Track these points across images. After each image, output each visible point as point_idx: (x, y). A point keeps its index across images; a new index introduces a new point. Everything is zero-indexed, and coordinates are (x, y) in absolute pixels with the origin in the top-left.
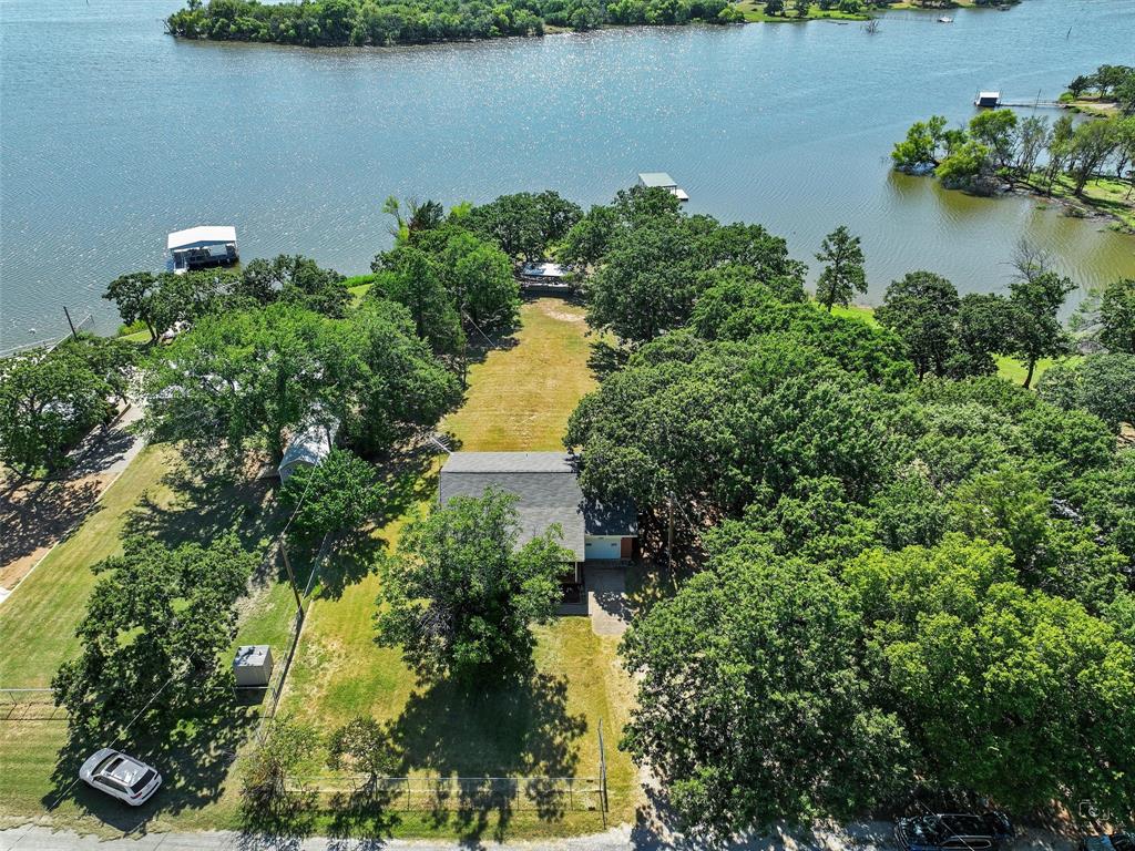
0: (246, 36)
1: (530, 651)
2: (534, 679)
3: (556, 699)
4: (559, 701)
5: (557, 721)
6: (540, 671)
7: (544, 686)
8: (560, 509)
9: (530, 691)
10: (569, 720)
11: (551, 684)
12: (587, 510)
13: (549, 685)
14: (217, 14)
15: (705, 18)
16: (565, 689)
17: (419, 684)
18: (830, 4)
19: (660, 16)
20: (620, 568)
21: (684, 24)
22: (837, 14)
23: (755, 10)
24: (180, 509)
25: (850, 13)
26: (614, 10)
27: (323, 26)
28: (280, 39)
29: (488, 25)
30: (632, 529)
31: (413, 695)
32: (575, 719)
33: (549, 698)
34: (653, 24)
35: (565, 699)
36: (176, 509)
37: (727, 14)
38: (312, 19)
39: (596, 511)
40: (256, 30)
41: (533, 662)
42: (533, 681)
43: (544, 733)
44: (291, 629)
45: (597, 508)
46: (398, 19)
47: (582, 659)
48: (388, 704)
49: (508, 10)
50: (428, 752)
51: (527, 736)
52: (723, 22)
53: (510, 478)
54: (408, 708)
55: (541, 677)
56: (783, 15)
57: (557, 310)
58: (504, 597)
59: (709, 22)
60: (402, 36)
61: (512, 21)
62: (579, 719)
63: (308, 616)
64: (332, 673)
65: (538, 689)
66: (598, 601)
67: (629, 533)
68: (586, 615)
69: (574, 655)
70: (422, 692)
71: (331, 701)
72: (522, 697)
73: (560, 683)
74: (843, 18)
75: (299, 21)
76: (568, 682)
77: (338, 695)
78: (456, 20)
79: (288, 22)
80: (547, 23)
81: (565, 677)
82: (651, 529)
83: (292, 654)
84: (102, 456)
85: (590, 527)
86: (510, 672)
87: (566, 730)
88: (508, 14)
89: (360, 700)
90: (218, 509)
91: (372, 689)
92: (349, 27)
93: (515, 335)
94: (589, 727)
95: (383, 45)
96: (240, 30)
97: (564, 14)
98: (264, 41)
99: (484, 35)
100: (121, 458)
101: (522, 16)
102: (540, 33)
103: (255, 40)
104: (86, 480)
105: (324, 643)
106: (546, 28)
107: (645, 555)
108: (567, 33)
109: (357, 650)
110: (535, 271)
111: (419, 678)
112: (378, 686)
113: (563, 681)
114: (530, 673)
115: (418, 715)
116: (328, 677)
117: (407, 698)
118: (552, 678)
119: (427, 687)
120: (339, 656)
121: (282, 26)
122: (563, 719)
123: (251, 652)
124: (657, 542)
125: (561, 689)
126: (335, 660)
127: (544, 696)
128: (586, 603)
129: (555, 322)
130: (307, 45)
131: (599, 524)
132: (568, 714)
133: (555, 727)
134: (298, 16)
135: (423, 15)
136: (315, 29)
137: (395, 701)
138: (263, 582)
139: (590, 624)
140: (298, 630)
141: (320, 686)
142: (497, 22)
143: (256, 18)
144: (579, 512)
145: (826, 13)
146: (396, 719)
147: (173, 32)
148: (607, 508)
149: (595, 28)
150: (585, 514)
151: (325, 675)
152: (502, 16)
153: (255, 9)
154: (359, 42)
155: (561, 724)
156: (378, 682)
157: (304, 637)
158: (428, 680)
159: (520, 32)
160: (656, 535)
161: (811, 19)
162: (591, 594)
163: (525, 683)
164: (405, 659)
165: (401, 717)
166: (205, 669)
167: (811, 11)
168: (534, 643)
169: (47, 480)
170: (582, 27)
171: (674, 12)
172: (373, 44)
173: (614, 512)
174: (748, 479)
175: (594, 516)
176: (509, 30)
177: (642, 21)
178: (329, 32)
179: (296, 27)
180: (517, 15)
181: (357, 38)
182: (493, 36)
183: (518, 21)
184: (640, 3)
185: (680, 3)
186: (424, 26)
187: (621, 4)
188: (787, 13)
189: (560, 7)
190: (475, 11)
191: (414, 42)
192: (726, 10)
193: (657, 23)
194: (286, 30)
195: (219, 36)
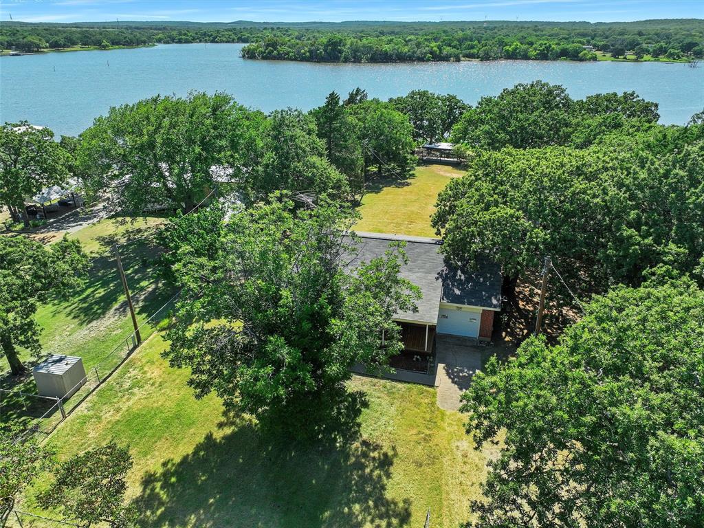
0: (281, 57)
1: (358, 413)
2: (356, 444)
3: (377, 472)
4: (380, 477)
5: (371, 503)
6: (365, 436)
7: (365, 455)
8: (418, 274)
9: (347, 457)
10: (387, 503)
11: (376, 454)
12: (447, 279)
13: (372, 454)
14: (268, 46)
15: (569, 57)
16: (391, 464)
17: (221, 425)
18: (659, 54)
19: (538, 54)
20: (477, 347)
21: (554, 60)
22: (665, 59)
24: (97, 255)
25: (675, 59)
26: (508, 50)
27: (325, 51)
28: (301, 58)
29: (426, 53)
30: (494, 302)
31: (209, 437)
32: (395, 504)
33: (368, 470)
34: (533, 59)
35: (388, 476)
36: (93, 255)
37: (584, 56)
38: (320, 47)
39: (456, 281)
40: (288, 53)
41: (359, 425)
42: (353, 447)
43: (351, 514)
44: (123, 354)
45: (458, 277)
46: (371, 48)
47: (419, 433)
48: (176, 441)
49: (439, 45)
50: (196, 510)
51: (327, 514)
52: (581, 60)
53: (373, 242)
54: (199, 448)
55: (365, 443)
56: (625, 58)
57: (445, 171)
58: (319, 320)
59: (571, 60)
60: (371, 58)
61: (441, 52)
62: (401, 505)
63: (144, 344)
64: (135, 401)
65: (357, 457)
66: (448, 374)
67: (491, 305)
68: (432, 385)
69: (411, 426)
70: (218, 435)
71: (118, 427)
72: (335, 464)
73: (385, 455)
74: (670, 62)
75: (312, 48)
76: (396, 455)
77: (129, 422)
78: (406, 49)
79: (306, 49)
80: (464, 57)
81: (394, 448)
82: (516, 318)
83: (110, 375)
85: (447, 294)
86: (329, 431)
87: (381, 517)
88: (439, 48)
89: (150, 433)
90: (125, 259)
91: (167, 422)
92: (340, 52)
94: (412, 519)
95: (360, 62)
96: (279, 54)
97: (475, 51)
98: (291, 60)
99: (421, 59)
101: (447, 50)
102: (458, 60)
103: (286, 59)
105: (146, 369)
106: (462, 58)
107: (507, 339)
109: (174, 381)
110: (432, 146)
111: (223, 419)
112: (178, 418)
113: (390, 453)
114: (354, 436)
115: (205, 460)
116: (130, 403)
117: (201, 439)
118: (377, 447)
119: (228, 431)
120: (153, 385)
121: (303, 51)
122: (380, 501)
123: (60, 360)
124: (522, 330)
125: (386, 463)
126: (147, 387)
127: (363, 467)
128: (433, 373)
130: (315, 62)
131: (457, 292)
132: (388, 495)
133: (366, 510)
134: (312, 45)
135: (386, 46)
136: (321, 52)
137: (185, 440)
138: (124, 311)
139: (434, 395)
140: (129, 355)
141: (118, 410)
142: (431, 53)
143: (289, 47)
144: (437, 279)
145: (657, 59)
146: (177, 460)
147: (244, 56)
148: (469, 279)
149: (494, 59)
150: (444, 281)
151: (128, 399)
152: (435, 48)
153: (289, 42)
154: (346, 60)
155: (376, 506)
156: (177, 416)
157: (131, 361)
158: (233, 423)
159: (445, 59)
160: (522, 323)
161: (646, 61)
162: (441, 366)
163: (343, 447)
164: (191, 382)
165: (185, 458)
166: (22, 375)
167: (645, 57)
168: (365, 405)
170: (486, 58)
171: (548, 52)
172: (354, 62)
173: (476, 283)
174: (649, 240)
175: (453, 285)
176: (438, 57)
177: (526, 57)
178: (329, 54)
179: (310, 52)
180: (444, 49)
181: (345, 58)
182: (428, 60)
183: (445, 52)
184: (526, 46)
185: (553, 46)
186: (386, 52)
187: (513, 47)
188: (628, 57)
189: (472, 47)
190: (418, 45)
191: (379, 62)
192: (585, 52)
193: (536, 59)
194: (304, 54)
195: (267, 57)
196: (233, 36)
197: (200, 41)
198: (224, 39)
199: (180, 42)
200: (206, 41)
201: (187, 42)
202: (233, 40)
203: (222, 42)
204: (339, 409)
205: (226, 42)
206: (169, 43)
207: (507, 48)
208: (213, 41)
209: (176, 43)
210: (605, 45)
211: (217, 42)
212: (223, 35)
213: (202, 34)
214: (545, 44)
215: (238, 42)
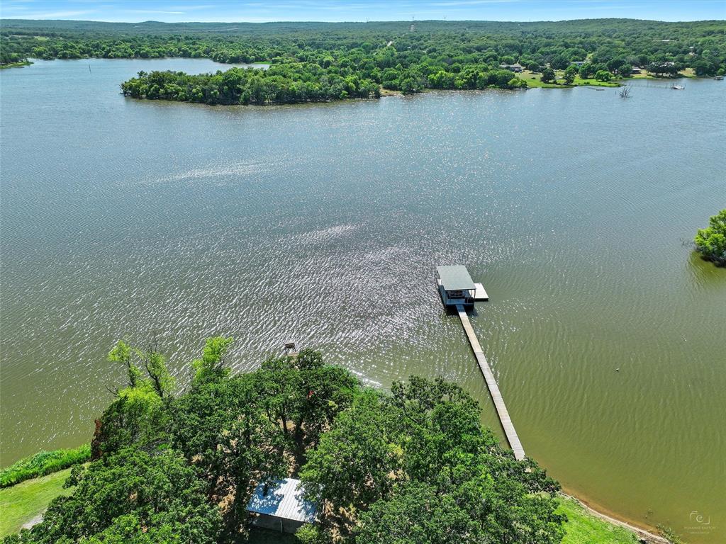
0: (169, 97)
14: (153, 81)
15: (498, 85)
18: (588, 75)
19: (465, 83)
21: (482, 89)
22: (593, 82)
23: (534, 78)
25: (603, 81)
26: (433, 79)
27: (221, 90)
28: (192, 99)
29: (341, 90)
34: (460, 89)
37: (514, 82)
38: (214, 86)
40: (177, 92)
46: (276, 87)
49: (355, 79)
52: (512, 88)
56: (555, 83)
59: (501, 88)
60: (277, 97)
61: (358, 87)
74: (599, 85)
75: (206, 87)
78: (316, 87)
79: (198, 88)
80: (385, 88)
88: (355, 83)
92: (240, 91)
95: (263, 104)
96: (166, 93)
97: (396, 82)
98: (182, 100)
99: (337, 97)
101: (365, 84)
102: (378, 96)
103: (175, 99)
106: (382, 91)
108: (398, 94)
121: (194, 90)
130: (210, 104)
134: (206, 84)
135: (294, 83)
136: (215, 93)
142: (347, 88)
143: (179, 84)
145: (587, 81)
147: (125, 93)
149: (418, 91)
152: (351, 84)
153: (179, 78)
154: (246, 102)
159: (363, 95)
161: (576, 86)
167: (575, 80)
170: (409, 91)
171: (475, 80)
172: (257, 104)
176: (355, 94)
177: (452, 86)
178: (225, 95)
179: (203, 91)
180: (362, 83)
181: (245, 99)
182: (343, 98)
183: (362, 88)
184: (451, 75)
185: (481, 74)
186: (293, 91)
187: (438, 75)
188: (558, 81)
189: (394, 77)
190: (331, 81)
191: (286, 103)
192: (514, 79)
193: (464, 88)
194: (197, 93)
195: (153, 96)
196: (129, 50)
197: (91, 56)
198: (120, 54)
199: (64, 57)
200: (97, 57)
201: (74, 57)
202: (130, 55)
203: (116, 57)
205: (123, 57)
206: (51, 59)
207: (432, 76)
208: (105, 56)
209: (60, 58)
210: (534, 65)
211: (110, 57)
212: (118, 49)
213: (93, 46)
214: (473, 72)
215: (135, 57)
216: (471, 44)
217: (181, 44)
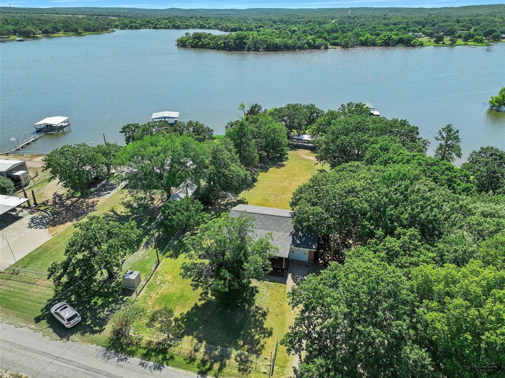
0: (204, 46)
1: (254, 295)
2: (253, 308)
3: (261, 318)
4: (262, 320)
5: (258, 329)
6: (257, 305)
7: (256, 312)
8: (282, 233)
9: (250, 312)
10: (264, 329)
11: (260, 311)
12: (294, 235)
13: (259, 311)
14: (195, 38)
15: (404, 44)
16: (267, 315)
17: (200, 300)
18: (468, 39)
19: (382, 42)
20: (307, 266)
21: (394, 46)
22: (472, 43)
23: (430, 41)
24: (125, 214)
25: (478, 43)
26: (362, 40)
27: (235, 43)
28: (218, 48)
29: (304, 44)
30: (314, 247)
31: (196, 304)
32: (267, 329)
33: (257, 317)
34: (379, 46)
35: (265, 319)
36: (123, 214)
37: (415, 42)
38: (231, 40)
39: (298, 236)
40: (209, 44)
41: (254, 300)
42: (252, 308)
43: (251, 333)
44: (153, 269)
45: (299, 235)
46: (266, 41)
47: (278, 303)
48: (184, 306)
49: (314, 38)
50: (196, 330)
51: (242, 332)
52: (413, 46)
53: (262, 216)
54: (193, 309)
55: (256, 307)
56: (444, 43)
57: (306, 154)
59: (406, 46)
60: (267, 48)
61: (314, 43)
62: (269, 330)
63: (161, 264)
64: (164, 289)
65: (254, 312)
66: (292, 278)
67: (312, 248)
68: (285, 284)
69: (275, 300)
70: (200, 303)
71: (159, 300)
72: (245, 314)
73: (264, 312)
74: (474, 45)
75: (226, 41)
76: (268, 312)
77: (163, 299)
78: (290, 42)
79: (222, 41)
80: (331, 45)
81: (268, 309)
82: (327, 251)
83: (150, 278)
84: (103, 191)
85: (294, 243)
86: (242, 302)
87: (262, 334)
88: (313, 40)
89: (172, 303)
90: (139, 217)
91: (179, 299)
92: (245, 43)
93: (284, 163)
94: (273, 334)
95: (258, 51)
96: (203, 44)
97: (338, 41)
98: (211, 48)
99: (301, 48)
100: (109, 193)
101: (319, 41)
102: (326, 48)
103: (208, 48)
104: (93, 199)
105: (164, 276)
106: (330, 46)
107: (321, 262)
108: (339, 48)
109: (178, 281)
110: (299, 137)
111: (200, 297)
112: (182, 298)
113: (266, 311)
114: (252, 304)
115: (196, 313)
116: (162, 290)
117: (193, 305)
118: (261, 309)
119: (203, 302)
120: (169, 283)
121: (219, 43)
122: (262, 328)
123: (131, 273)
124: (328, 257)
125: (264, 315)
126: (167, 284)
127: (256, 316)
128: (286, 278)
129: (304, 159)
130: (228, 50)
131: (298, 242)
132: (265, 326)
133: (256, 331)
134: (226, 39)
135: (277, 39)
136: (232, 44)
137: (187, 306)
138: (147, 247)
139: (286, 288)
140: (155, 269)
141: (157, 294)
142: (308, 43)
143: (210, 39)
144: (290, 235)
145: (466, 43)
146: (185, 313)
147: (178, 45)
148: (304, 236)
149: (352, 47)
150: (293, 236)
151: (160, 289)
152: (310, 41)
153: (210, 36)
154: (249, 50)
155: (260, 330)
156: (182, 296)
157: (157, 272)
158: (204, 299)
159: (318, 47)
160: (329, 254)
161: (458, 45)
162: (290, 275)
163: (248, 308)
165: (188, 312)
166: (113, 278)
167: (457, 42)
168: (257, 292)
169: (80, 198)
170: (346, 46)
171: (389, 41)
172: (255, 51)
173: (307, 238)
174: (372, 227)
175: (297, 238)
176: (313, 47)
177: (374, 44)
178: (237, 45)
179: (225, 43)
180: (317, 40)
181: (248, 48)
182: (306, 49)
183: (317, 43)
184: (374, 37)
185: (393, 37)
186: (277, 44)
187: (365, 37)
188: (446, 42)
189: (337, 38)
190: (299, 39)
191: (271, 51)
192: (415, 40)
193: (381, 46)
194: (220, 44)
195: (195, 46)
196: (169, 24)
197: (146, 27)
198: (163, 26)
199: (131, 28)
200: (150, 28)
201: (137, 28)
202: (169, 27)
203: (161, 28)
204: (246, 293)
205: (164, 28)
206: (124, 29)
207: (361, 38)
208: (155, 28)
209: (129, 29)
210: (431, 33)
211: (157, 28)
212: (162, 23)
213: (146, 22)
214: (388, 35)
215: (172, 28)
216: (390, 21)
217: (198, 21)
